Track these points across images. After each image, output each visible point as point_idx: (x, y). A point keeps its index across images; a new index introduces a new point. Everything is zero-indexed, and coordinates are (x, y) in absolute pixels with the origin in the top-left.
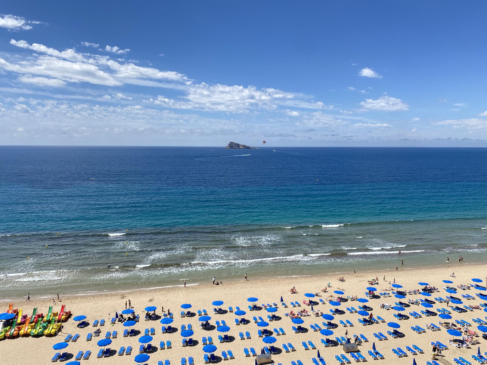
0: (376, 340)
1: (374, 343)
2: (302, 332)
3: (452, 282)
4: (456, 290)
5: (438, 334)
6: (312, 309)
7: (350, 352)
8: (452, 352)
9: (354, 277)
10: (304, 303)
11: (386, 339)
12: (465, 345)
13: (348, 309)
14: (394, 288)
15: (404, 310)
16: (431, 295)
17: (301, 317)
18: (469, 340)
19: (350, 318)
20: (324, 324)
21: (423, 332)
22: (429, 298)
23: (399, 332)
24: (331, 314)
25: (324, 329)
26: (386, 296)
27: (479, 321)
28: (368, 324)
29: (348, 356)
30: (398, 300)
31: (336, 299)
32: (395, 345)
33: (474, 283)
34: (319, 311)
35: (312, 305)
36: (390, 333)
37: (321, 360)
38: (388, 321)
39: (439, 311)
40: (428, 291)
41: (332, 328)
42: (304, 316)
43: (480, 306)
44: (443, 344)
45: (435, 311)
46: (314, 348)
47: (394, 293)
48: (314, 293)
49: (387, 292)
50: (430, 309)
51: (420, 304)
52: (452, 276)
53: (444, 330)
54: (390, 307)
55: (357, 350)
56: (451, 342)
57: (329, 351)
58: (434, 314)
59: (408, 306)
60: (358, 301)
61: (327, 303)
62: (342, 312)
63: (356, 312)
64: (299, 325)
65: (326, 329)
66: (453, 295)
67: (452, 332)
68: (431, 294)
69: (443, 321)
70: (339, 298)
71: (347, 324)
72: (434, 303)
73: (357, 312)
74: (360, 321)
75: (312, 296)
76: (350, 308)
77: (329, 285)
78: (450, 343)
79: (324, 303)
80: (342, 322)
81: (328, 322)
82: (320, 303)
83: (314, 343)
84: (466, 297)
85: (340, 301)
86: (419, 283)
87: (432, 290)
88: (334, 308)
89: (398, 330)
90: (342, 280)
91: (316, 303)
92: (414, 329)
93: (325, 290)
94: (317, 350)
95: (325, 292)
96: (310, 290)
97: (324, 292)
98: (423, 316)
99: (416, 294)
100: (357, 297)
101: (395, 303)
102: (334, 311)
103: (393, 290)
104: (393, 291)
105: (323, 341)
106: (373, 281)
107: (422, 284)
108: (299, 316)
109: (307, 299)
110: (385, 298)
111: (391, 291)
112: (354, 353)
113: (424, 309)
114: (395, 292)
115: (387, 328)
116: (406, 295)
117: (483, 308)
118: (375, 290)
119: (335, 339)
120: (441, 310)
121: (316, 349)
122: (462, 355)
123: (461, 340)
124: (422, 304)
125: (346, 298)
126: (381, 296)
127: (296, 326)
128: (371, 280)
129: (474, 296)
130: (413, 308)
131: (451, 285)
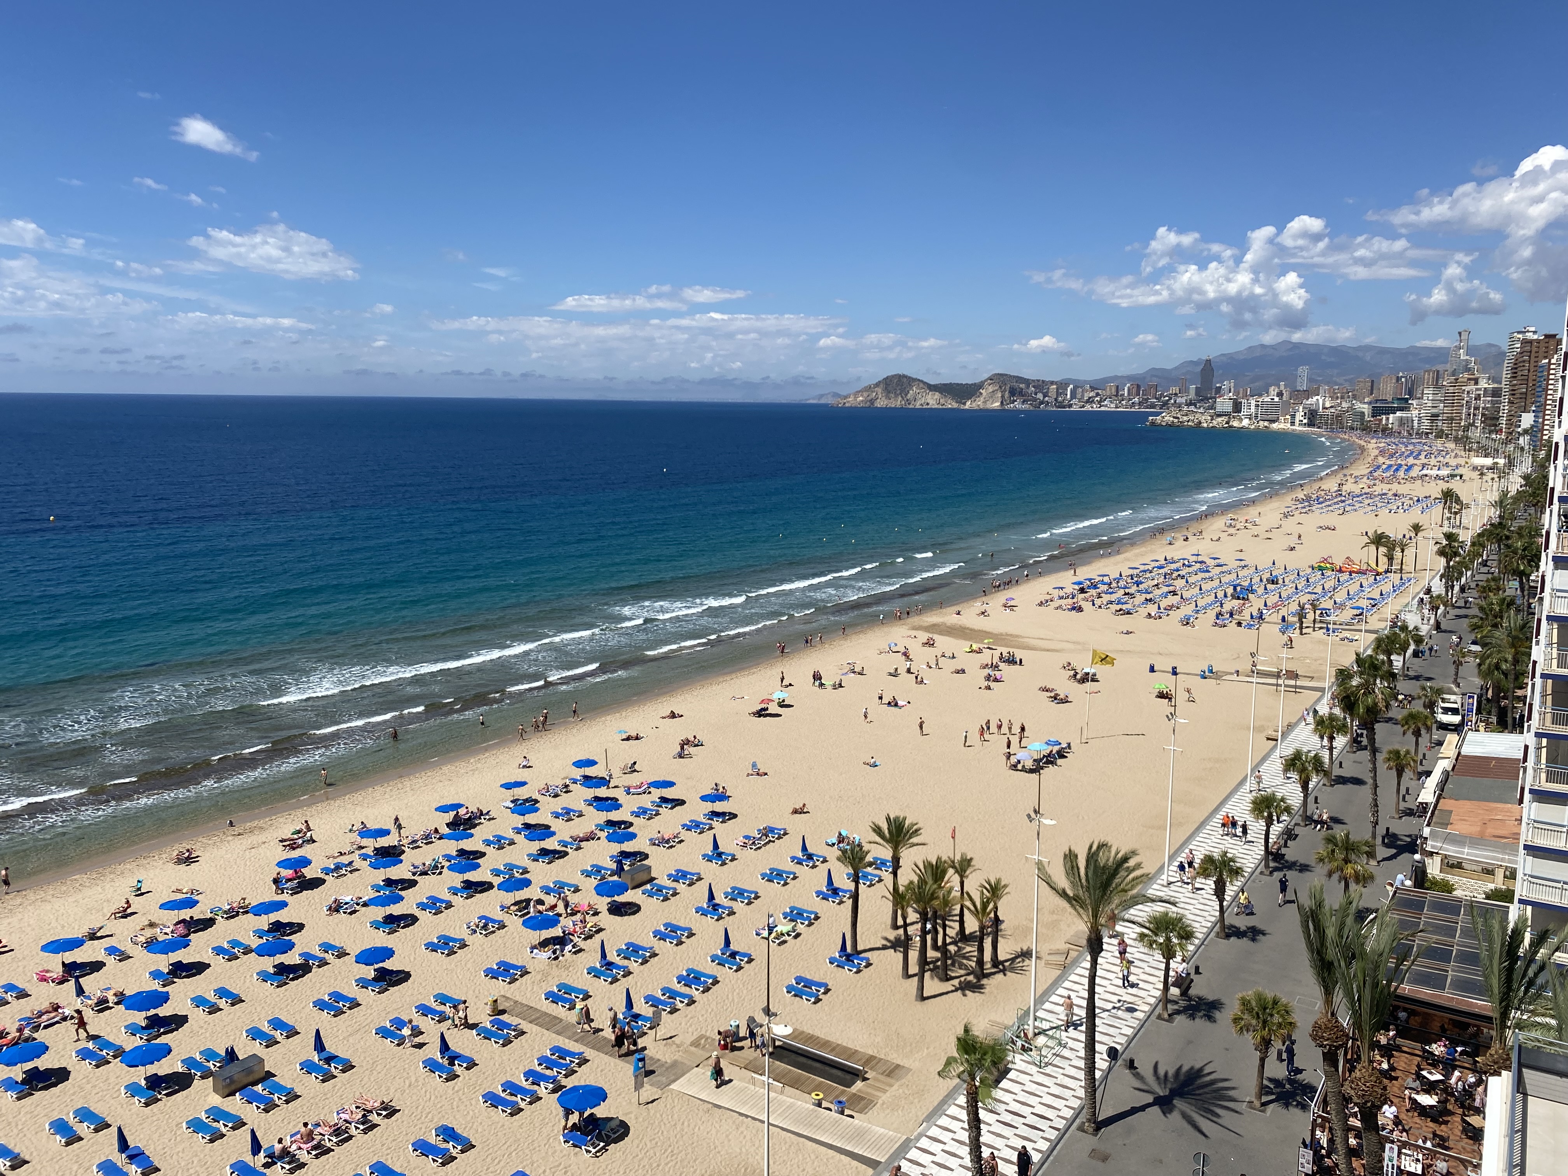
0: (324, 1021)
1: (318, 1031)
2: (46, 1088)
3: (523, 784)
4: (536, 801)
5: (500, 941)
6: (80, 991)
7: (239, 1090)
8: (539, 977)
9: (230, 838)
10: (43, 979)
11: (355, 1004)
12: (569, 947)
13: (219, 950)
14: (365, 842)
15: (402, 898)
16: (472, 835)
17: (35, 1035)
18: (578, 929)
19: (230, 978)
20: (133, 1030)
21: (459, 948)
22: (468, 845)
23: (391, 972)
24: (156, 985)
25: (136, 1045)
26: (344, 872)
27: (597, 870)
28: (293, 979)
29: (236, 1105)
30: (379, 876)
31: (168, 930)
32: (383, 1014)
33: (578, 773)
34: (109, 989)
35: (77, 978)
36: (363, 983)
37: (136, 1156)
38: (354, 950)
39: (496, 873)
40: (464, 824)
41: (165, 1033)
42: (46, 1027)
43: (597, 832)
44: (516, 963)
45: (487, 877)
46: (102, 1126)
47: (364, 857)
48: (78, 933)
49: (345, 860)
50: (474, 876)
51: (445, 870)
52: (524, 767)
53: (514, 922)
54: (358, 904)
55: (263, 1074)
56: (535, 951)
57: (161, 1116)
58: (484, 887)
59: (412, 884)
60: (250, 915)
61: (138, 953)
62: (197, 968)
63: (247, 951)
64: (29, 1066)
65: (140, 1043)
66: (531, 819)
67: (535, 921)
68: (472, 831)
69: (510, 898)
70: (183, 921)
71: (218, 1001)
72: (483, 855)
73: (251, 951)
74: (264, 977)
75: (74, 944)
76: (226, 946)
77: (139, 889)
78: (533, 955)
79: (124, 957)
80: (199, 1001)
81: (147, 1018)
82: (110, 961)
83: (97, 1108)
84: (561, 814)
85: (185, 932)
86: (436, 809)
87: (475, 818)
88: (163, 962)
89: (389, 965)
90: (188, 859)
91: (96, 966)
92: (432, 947)
93: (125, 910)
94: (114, 1130)
95: (125, 917)
96: (63, 927)
97: (122, 917)
98: (457, 900)
99: (432, 842)
100: (247, 902)
101: (373, 887)
102: (166, 971)
103: (361, 848)
104: (363, 851)
105: (133, 1090)
106: (296, 836)
107: (444, 809)
108: (27, 1032)
109: (55, 963)
110: (342, 879)
111: (357, 852)
112: (255, 1088)
113: (457, 879)
114: (370, 851)
115: (355, 970)
116: (403, 852)
117: (603, 835)
118: (306, 862)
119: (179, 1064)
120: (502, 868)
121: (108, 1126)
122: (564, 974)
123: (557, 938)
124: (450, 868)
125: (209, 915)
126: (326, 877)
127: (17, 1075)
128: (289, 836)
129: (582, 806)
130: (428, 887)
131: (522, 793)
